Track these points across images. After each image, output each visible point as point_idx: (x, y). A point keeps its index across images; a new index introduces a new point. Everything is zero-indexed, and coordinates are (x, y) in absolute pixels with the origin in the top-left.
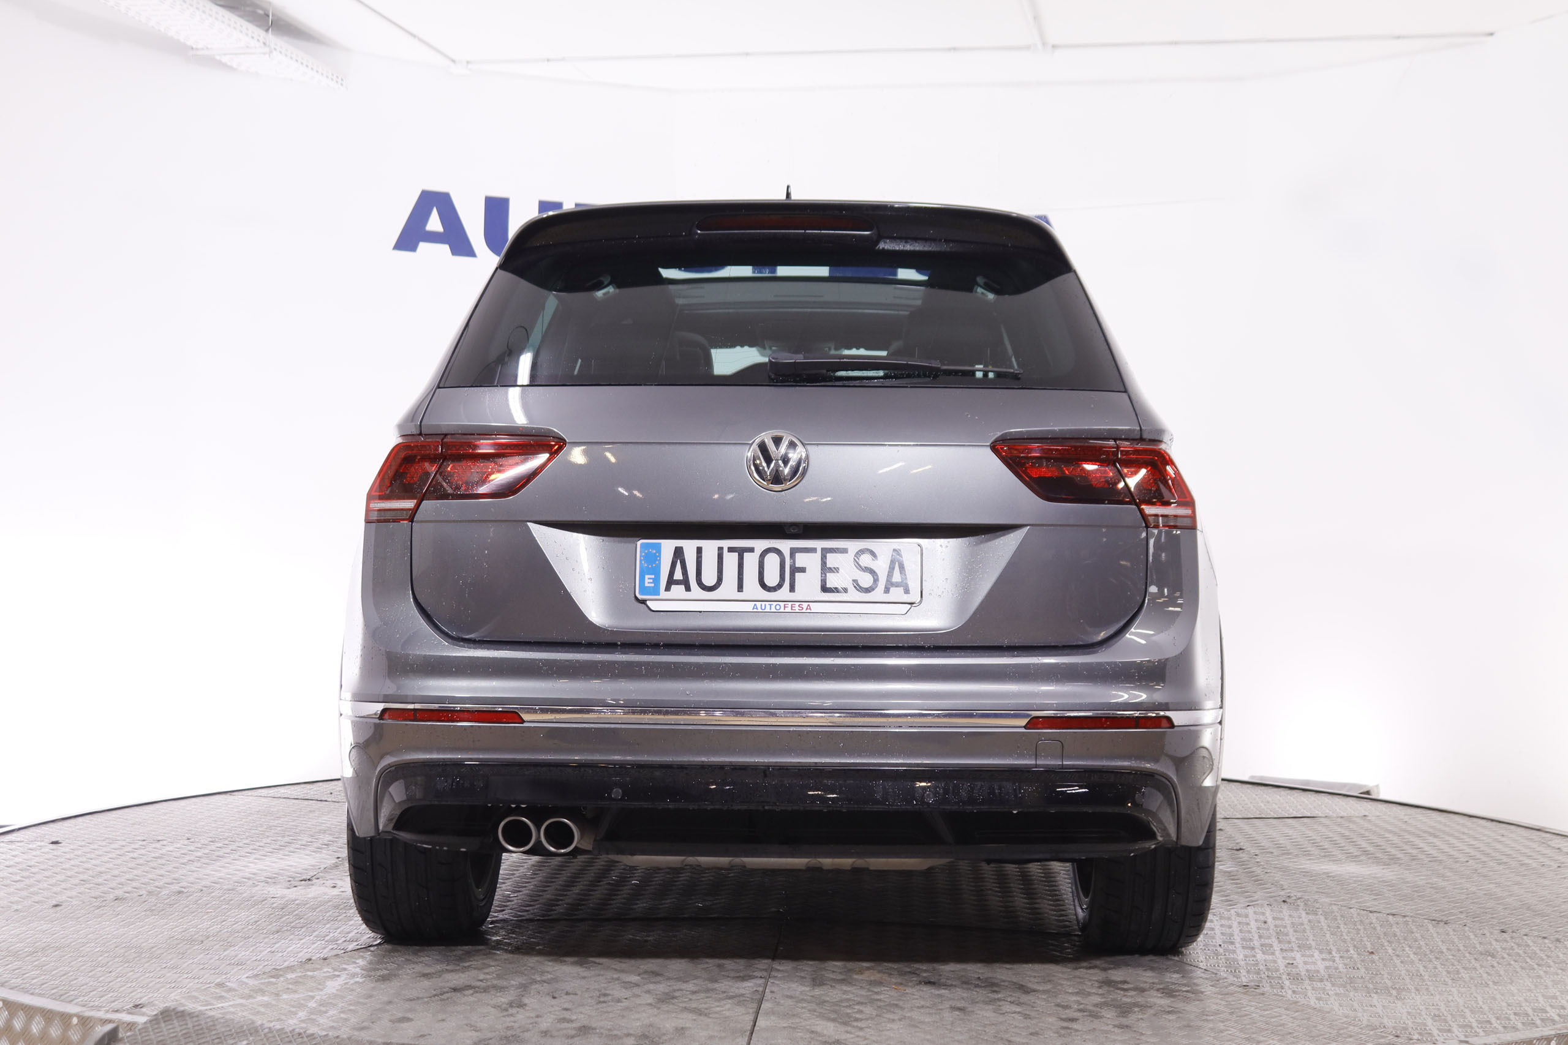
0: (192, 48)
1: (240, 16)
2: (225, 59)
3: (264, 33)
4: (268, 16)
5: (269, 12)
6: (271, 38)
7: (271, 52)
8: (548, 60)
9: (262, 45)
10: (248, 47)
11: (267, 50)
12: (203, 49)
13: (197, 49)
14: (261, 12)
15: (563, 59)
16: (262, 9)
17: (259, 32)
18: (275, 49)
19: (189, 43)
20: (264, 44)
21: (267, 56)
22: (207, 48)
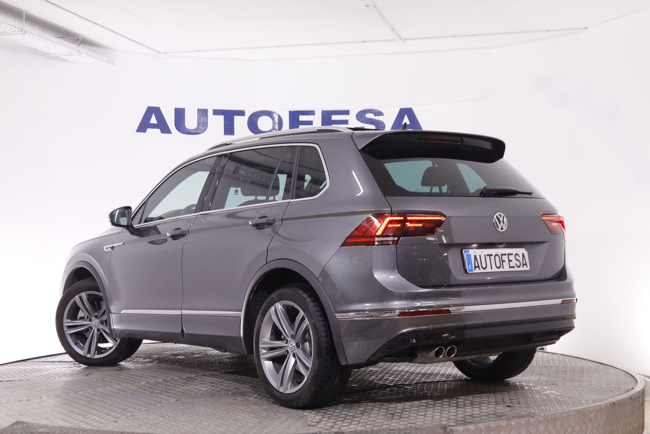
0: (49, 54)
1: (68, 41)
2: (63, 57)
3: (77, 47)
4: (79, 40)
5: (79, 37)
6: (82, 48)
7: (81, 54)
8: (198, 51)
9: (77, 52)
10: (71, 53)
11: (79, 53)
12: (53, 54)
13: (51, 54)
14: (76, 38)
15: (204, 50)
16: (76, 36)
17: (75, 46)
18: (82, 53)
19: (47, 52)
20: (78, 51)
21: (79, 56)
22: (55, 54)
